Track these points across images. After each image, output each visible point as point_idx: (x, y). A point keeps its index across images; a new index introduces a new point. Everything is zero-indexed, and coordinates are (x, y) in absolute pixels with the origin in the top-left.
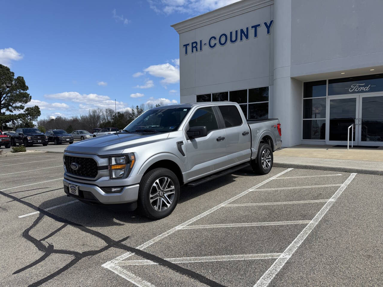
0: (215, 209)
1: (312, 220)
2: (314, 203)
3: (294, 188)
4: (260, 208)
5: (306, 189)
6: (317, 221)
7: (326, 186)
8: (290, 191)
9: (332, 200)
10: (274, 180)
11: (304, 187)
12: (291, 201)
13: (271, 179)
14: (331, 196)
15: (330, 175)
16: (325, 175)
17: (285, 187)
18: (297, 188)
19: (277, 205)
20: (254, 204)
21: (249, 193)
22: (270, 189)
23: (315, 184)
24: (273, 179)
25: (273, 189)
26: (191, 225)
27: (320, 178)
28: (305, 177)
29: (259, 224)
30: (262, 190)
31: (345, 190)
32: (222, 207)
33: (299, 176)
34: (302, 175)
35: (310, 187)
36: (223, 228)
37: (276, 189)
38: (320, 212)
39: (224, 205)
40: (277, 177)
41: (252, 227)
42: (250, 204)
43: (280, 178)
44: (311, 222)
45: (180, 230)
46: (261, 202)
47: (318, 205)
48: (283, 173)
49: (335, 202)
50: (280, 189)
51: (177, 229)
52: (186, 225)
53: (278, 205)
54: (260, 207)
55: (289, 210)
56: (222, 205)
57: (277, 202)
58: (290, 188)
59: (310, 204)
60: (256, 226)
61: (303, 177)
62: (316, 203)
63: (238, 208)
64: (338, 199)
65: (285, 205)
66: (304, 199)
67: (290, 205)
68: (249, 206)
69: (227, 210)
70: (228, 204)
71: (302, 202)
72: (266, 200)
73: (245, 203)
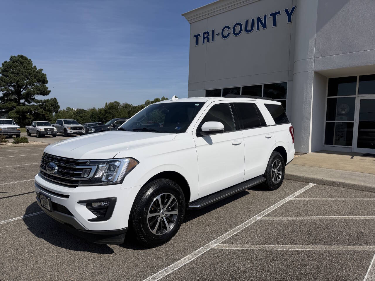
2: (354, 252)
3: (320, 218)
4: (270, 256)
5: (338, 221)
7: (367, 218)
8: (315, 223)
10: (290, 201)
11: (334, 217)
12: (317, 244)
13: (288, 199)
15: (369, 199)
16: (362, 199)
17: (306, 215)
18: (324, 218)
19: (296, 251)
20: (262, 247)
21: (255, 222)
22: (286, 218)
23: (350, 214)
24: (290, 199)
25: (290, 218)
27: (354, 202)
28: (333, 199)
30: (275, 218)
32: (212, 249)
33: (325, 197)
34: (329, 197)
35: (343, 218)
37: (294, 218)
38: (368, 273)
39: (215, 245)
40: (296, 197)
42: (254, 247)
43: (299, 199)
46: (272, 243)
47: (362, 258)
48: (303, 190)
50: (300, 218)
54: (269, 253)
55: (315, 264)
56: (213, 245)
57: (296, 244)
58: (314, 218)
59: (347, 253)
61: (330, 199)
62: (358, 252)
63: (236, 253)
65: (309, 252)
66: (338, 243)
67: (315, 252)
68: (253, 250)
69: (218, 256)
70: (221, 243)
71: (335, 248)
72: (279, 240)
73: (247, 243)
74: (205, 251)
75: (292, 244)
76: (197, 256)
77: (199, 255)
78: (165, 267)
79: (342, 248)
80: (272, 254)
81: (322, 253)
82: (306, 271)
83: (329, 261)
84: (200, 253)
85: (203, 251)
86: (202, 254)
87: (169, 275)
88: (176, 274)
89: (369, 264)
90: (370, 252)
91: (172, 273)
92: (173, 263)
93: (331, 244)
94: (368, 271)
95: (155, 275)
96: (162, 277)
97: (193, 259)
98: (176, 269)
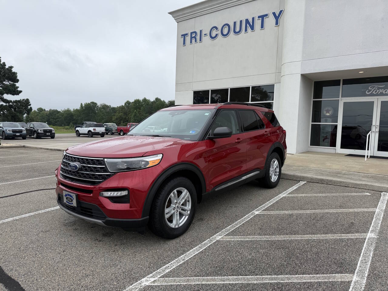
0: (207, 244)
1: (355, 274)
2: (348, 239)
3: (313, 211)
4: (273, 245)
5: (331, 214)
6: (362, 277)
7: (356, 210)
8: (310, 215)
9: (370, 235)
10: (285, 197)
11: (327, 211)
12: (314, 234)
13: (282, 195)
14: (369, 228)
15: (355, 194)
16: (349, 194)
17: (301, 209)
18: (317, 211)
19: (296, 240)
20: (264, 238)
21: (254, 217)
22: (282, 212)
23: (341, 207)
24: (284, 195)
25: (286, 212)
26: (167, 277)
27: (343, 197)
28: (324, 195)
29: (275, 279)
30: (272, 213)
31: (383, 218)
32: (217, 241)
33: (316, 193)
34: (320, 193)
35: (334, 211)
36: (218, 285)
37: (290, 212)
38: (361, 256)
39: (220, 237)
40: (289, 194)
41: (263, 284)
42: (257, 238)
43: (292, 195)
44: (355, 278)
45: (149, 286)
46: (273, 234)
47: (355, 244)
48: (295, 187)
49: (378, 238)
50: (296, 212)
51: (143, 284)
52: (159, 276)
53: (299, 242)
54: (272, 243)
55: (315, 250)
56: (218, 237)
57: (295, 234)
58: (308, 212)
59: (342, 240)
60: (271, 283)
61: (321, 195)
62: (351, 239)
63: (241, 243)
64: (379, 233)
65: (308, 241)
66: (332, 232)
67: (314, 241)
68: (256, 241)
69: (224, 247)
70: (225, 236)
71: (330, 236)
72: (279, 231)
73: (250, 235)
74: (212, 243)
75: (291, 234)
76: (205, 248)
77: (207, 246)
78: (176, 258)
79: (337, 236)
80: (275, 243)
81: (319, 241)
82: (307, 256)
83: (326, 247)
84: (207, 245)
85: (210, 243)
86: (209, 246)
87: (181, 264)
88: (188, 264)
89: (362, 249)
90: (362, 238)
91: (184, 263)
92: (183, 254)
93: (326, 233)
94: (362, 254)
95: (167, 265)
96: (174, 267)
97: (201, 250)
98: (187, 259)
